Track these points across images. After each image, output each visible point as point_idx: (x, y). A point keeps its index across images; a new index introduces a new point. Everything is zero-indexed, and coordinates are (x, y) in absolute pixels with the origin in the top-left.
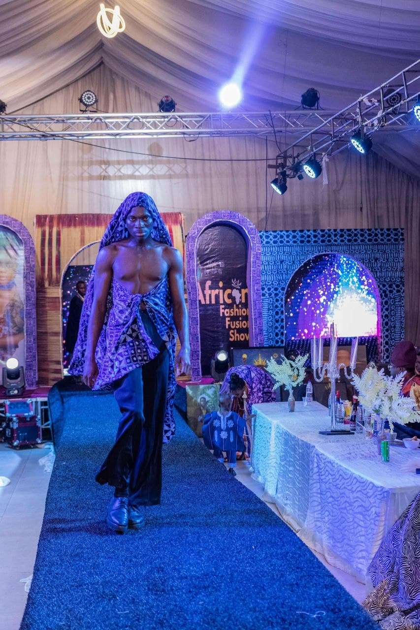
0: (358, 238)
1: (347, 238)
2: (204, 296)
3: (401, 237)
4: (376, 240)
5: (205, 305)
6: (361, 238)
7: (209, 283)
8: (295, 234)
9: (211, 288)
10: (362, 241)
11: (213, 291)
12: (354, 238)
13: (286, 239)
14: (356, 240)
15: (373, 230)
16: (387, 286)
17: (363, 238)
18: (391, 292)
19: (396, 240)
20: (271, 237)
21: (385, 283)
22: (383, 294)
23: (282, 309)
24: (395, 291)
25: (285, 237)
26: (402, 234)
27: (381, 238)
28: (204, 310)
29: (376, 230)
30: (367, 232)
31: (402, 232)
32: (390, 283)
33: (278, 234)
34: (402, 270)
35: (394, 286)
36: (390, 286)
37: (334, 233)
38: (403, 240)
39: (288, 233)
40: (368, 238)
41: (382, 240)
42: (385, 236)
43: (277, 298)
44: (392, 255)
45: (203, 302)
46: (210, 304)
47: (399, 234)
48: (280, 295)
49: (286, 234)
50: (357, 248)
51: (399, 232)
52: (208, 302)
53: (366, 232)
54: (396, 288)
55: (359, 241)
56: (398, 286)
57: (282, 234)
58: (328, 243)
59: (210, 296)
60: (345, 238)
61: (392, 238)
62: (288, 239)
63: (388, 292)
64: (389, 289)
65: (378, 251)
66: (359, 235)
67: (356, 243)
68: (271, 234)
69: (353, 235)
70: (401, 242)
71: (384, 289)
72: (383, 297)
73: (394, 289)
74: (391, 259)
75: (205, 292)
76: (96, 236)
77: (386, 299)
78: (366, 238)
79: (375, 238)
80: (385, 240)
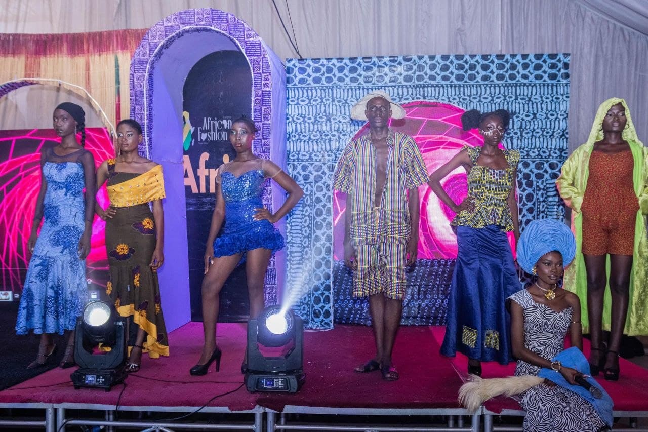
0: (478, 73)
1: (456, 72)
2: (197, 179)
3: (563, 71)
4: (512, 77)
5: (199, 195)
6: (483, 73)
7: (205, 157)
8: (355, 65)
9: (208, 165)
10: (485, 78)
11: (212, 171)
12: (469, 72)
13: (338, 75)
14: (472, 77)
15: (508, 57)
16: (532, 166)
17: (487, 73)
18: (539, 176)
19: (553, 77)
20: (309, 71)
21: (529, 161)
22: (524, 182)
23: (328, 205)
24: (547, 176)
25: (335, 70)
26: (566, 66)
27: (522, 72)
28: (196, 204)
29: (513, 56)
30: (496, 61)
31: (566, 60)
32: (538, 160)
33: (323, 65)
34: (563, 135)
35: (546, 166)
36: (538, 166)
37: (429, 62)
38: (567, 76)
39: (342, 64)
40: (497, 72)
41: (525, 77)
42: (531, 69)
43: (320, 184)
44: (544, 106)
45: (195, 190)
46: (208, 194)
47: (560, 65)
48: (325, 178)
49: (338, 65)
50: (474, 91)
51: (559, 61)
52: (203, 190)
53: (492, 62)
54: (550, 171)
55: (479, 78)
56: (552, 166)
57: (330, 65)
58: (417, 83)
59: (207, 178)
60: (452, 73)
61: (545, 72)
62: (341, 75)
63: (533, 177)
64: (536, 171)
65: (516, 98)
66: (479, 68)
67: (472, 82)
68: (309, 66)
69: (467, 67)
70: (565, 81)
71: (527, 171)
72: (524, 186)
73: (546, 171)
74: (541, 115)
75: (199, 172)
76: (9, 71)
77: (529, 190)
78: (492, 72)
79: (510, 72)
80: (531, 77)
